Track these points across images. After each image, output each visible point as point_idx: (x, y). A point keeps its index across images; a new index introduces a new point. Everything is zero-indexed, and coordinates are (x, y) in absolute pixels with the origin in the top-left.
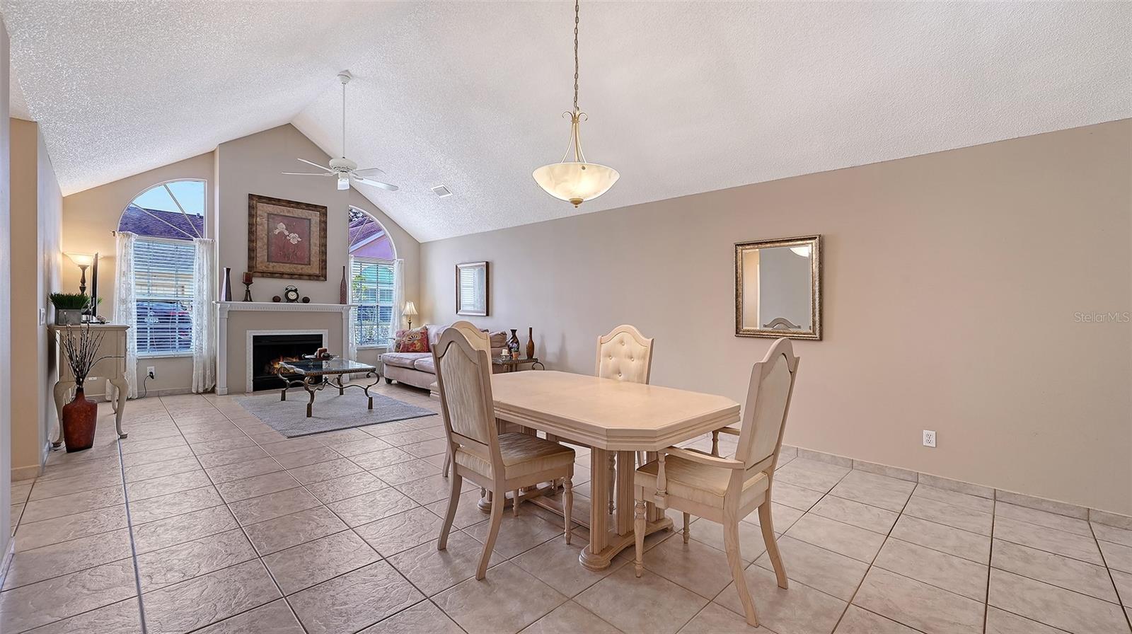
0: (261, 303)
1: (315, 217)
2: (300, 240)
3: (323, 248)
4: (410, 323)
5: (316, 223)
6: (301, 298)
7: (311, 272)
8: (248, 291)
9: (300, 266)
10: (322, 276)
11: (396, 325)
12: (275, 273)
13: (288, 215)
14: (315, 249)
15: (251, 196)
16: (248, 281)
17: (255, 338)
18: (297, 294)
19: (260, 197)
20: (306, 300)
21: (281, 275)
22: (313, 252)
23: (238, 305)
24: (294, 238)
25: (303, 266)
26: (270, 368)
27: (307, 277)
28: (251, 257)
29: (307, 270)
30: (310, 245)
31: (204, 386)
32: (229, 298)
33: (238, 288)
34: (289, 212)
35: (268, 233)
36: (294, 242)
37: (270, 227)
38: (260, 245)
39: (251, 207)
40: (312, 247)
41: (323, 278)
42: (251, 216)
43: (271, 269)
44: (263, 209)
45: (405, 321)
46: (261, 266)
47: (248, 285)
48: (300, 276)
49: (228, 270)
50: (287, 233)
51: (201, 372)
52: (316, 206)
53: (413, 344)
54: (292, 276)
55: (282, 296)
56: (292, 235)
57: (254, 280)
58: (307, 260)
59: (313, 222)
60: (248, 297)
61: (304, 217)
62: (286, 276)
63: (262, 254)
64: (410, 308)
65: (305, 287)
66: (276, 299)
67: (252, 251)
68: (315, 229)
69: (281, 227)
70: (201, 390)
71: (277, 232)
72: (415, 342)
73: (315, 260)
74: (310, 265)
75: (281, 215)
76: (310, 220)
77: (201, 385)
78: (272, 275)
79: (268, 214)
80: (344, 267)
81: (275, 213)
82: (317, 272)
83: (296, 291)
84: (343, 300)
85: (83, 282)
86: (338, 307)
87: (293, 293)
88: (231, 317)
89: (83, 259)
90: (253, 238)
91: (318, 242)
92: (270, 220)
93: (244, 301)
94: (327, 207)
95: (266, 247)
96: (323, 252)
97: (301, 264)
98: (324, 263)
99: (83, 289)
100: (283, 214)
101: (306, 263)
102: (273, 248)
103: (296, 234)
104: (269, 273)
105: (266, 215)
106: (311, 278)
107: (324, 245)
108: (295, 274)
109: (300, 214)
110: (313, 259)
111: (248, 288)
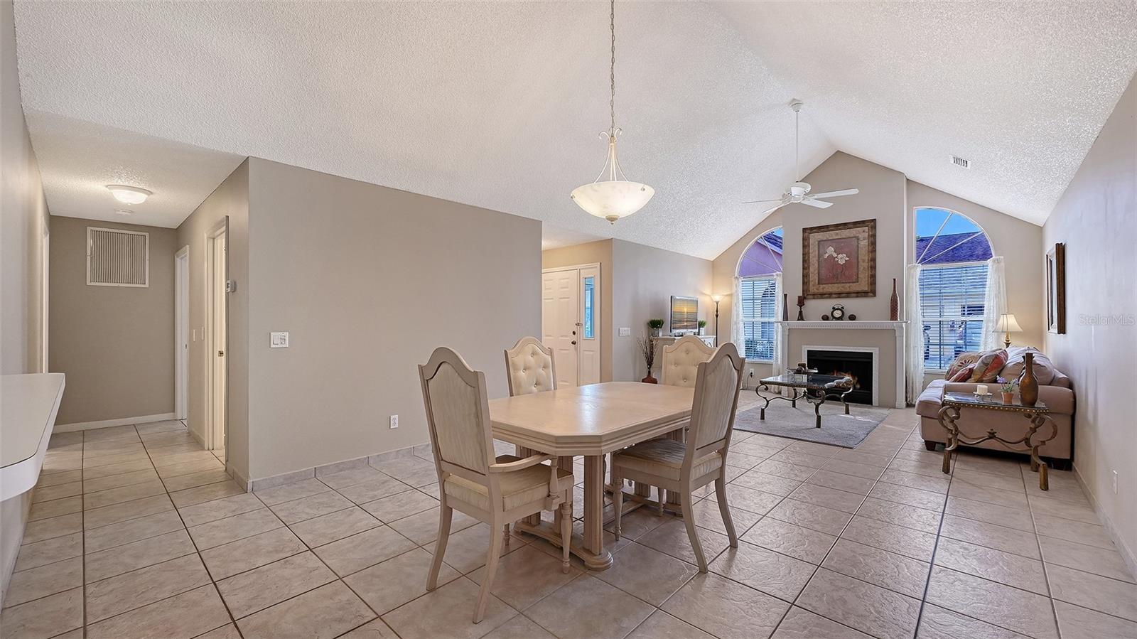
0: (813, 322)
1: (863, 233)
2: (847, 259)
3: (872, 263)
4: (1008, 344)
5: (865, 238)
6: (847, 314)
7: (859, 289)
8: (801, 312)
9: (848, 285)
10: (871, 292)
12: (825, 294)
13: (837, 237)
14: (864, 265)
15: (804, 230)
17: (809, 352)
18: (843, 312)
19: (812, 229)
20: (852, 318)
21: (830, 295)
22: (861, 268)
23: (794, 323)
24: (842, 259)
27: (855, 295)
28: (806, 283)
29: (855, 287)
30: (858, 262)
32: (786, 318)
33: (794, 309)
34: (837, 234)
35: (819, 258)
36: (842, 262)
37: (821, 252)
38: (813, 269)
39: (805, 239)
40: (861, 262)
41: (872, 294)
42: (805, 246)
43: (821, 291)
44: (815, 238)
46: (813, 289)
47: (801, 307)
48: (848, 295)
49: (785, 295)
50: (835, 255)
52: (863, 222)
54: (840, 295)
55: (830, 316)
56: (840, 256)
57: (806, 302)
58: (855, 277)
59: (861, 238)
60: (801, 317)
61: (852, 236)
62: (834, 296)
63: (814, 278)
65: (851, 305)
66: (825, 318)
67: (805, 276)
68: (864, 245)
69: (830, 250)
71: (826, 256)
73: (864, 277)
74: (858, 282)
75: (831, 240)
76: (858, 237)
78: (822, 296)
79: (819, 242)
80: (895, 280)
81: (825, 239)
82: (866, 289)
83: (842, 309)
84: (894, 316)
85: (717, 311)
86: (888, 323)
87: (839, 312)
88: (790, 334)
89: (717, 298)
90: (806, 266)
91: (866, 258)
92: (821, 246)
93: (798, 320)
94: (875, 220)
95: (817, 271)
96: (873, 267)
97: (850, 283)
98: (873, 278)
99: (717, 316)
100: (831, 238)
101: (854, 281)
102: (823, 272)
103: (845, 255)
104: (820, 294)
105: (817, 242)
106: (859, 295)
107: (873, 260)
108: (842, 293)
109: (848, 234)
110: (861, 276)
111: (801, 309)
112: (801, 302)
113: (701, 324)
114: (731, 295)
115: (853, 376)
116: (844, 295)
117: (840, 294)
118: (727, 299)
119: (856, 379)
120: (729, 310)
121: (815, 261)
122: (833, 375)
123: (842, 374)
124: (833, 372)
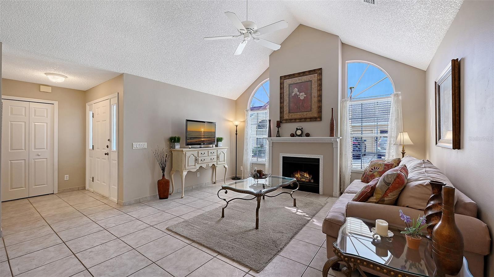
0: (286, 138)
1: (314, 77)
2: (305, 96)
3: (319, 98)
4: (403, 154)
5: (315, 81)
6: (304, 134)
7: (311, 116)
8: (278, 131)
9: (305, 113)
10: (318, 118)
13: (299, 82)
14: (315, 100)
15: (281, 78)
17: (283, 158)
19: (285, 76)
20: (308, 135)
21: (296, 120)
22: (313, 102)
23: (275, 139)
24: (302, 96)
25: (307, 112)
27: (309, 120)
28: (282, 112)
29: (309, 115)
30: (311, 98)
32: (270, 135)
33: (274, 129)
34: (299, 79)
35: (289, 96)
36: (302, 98)
37: (290, 92)
38: (286, 103)
39: (282, 84)
40: (313, 99)
41: (319, 119)
42: (282, 88)
43: (290, 117)
44: (287, 82)
46: (286, 117)
47: (278, 128)
48: (305, 120)
49: (270, 121)
50: (298, 93)
52: (314, 70)
54: (301, 120)
55: (294, 134)
56: (301, 94)
57: (281, 125)
58: (310, 108)
59: (313, 82)
61: (308, 80)
62: (298, 121)
63: (286, 109)
65: (307, 126)
66: (292, 135)
67: (282, 108)
68: (315, 86)
69: (296, 91)
71: (293, 94)
73: (315, 107)
74: (311, 111)
76: (311, 81)
78: (291, 121)
79: (289, 85)
80: (332, 109)
81: (293, 83)
82: (316, 115)
83: (301, 130)
84: (332, 134)
85: (236, 131)
86: (328, 138)
88: (273, 145)
89: (237, 123)
90: (282, 101)
91: (316, 95)
92: (290, 88)
93: (277, 136)
94: (322, 68)
95: (288, 104)
96: (320, 101)
97: (306, 112)
98: (320, 108)
99: (236, 134)
100: (296, 82)
101: (309, 110)
102: (291, 105)
103: (304, 93)
104: (289, 120)
105: (288, 85)
106: (312, 120)
107: (320, 96)
108: (302, 119)
109: (305, 79)
110: (313, 107)
111: (278, 129)
112: (279, 124)
113: (220, 140)
114: (244, 121)
115: (309, 174)
116: (303, 120)
117: (301, 119)
118: (242, 124)
119: (311, 176)
120: (243, 131)
121: (287, 98)
122: (298, 173)
123: (303, 173)
124: (298, 172)
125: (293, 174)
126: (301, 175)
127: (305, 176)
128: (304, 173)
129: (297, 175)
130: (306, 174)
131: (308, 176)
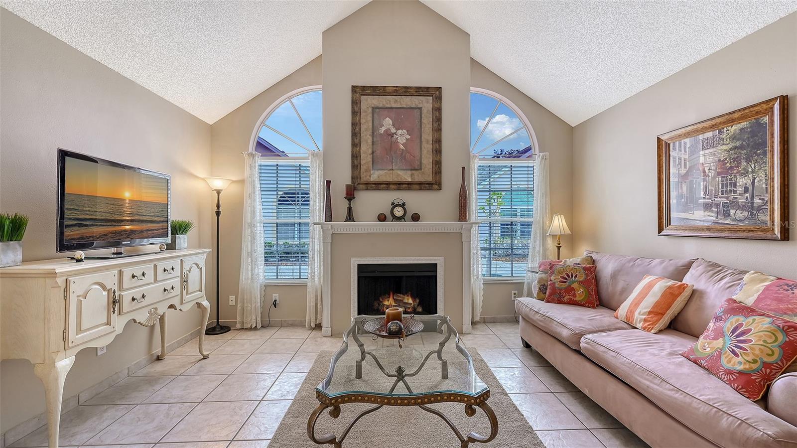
0: (366, 223)
1: (426, 103)
2: (408, 137)
3: (437, 146)
4: (559, 248)
5: (428, 111)
6: (410, 215)
7: (422, 179)
8: (350, 209)
9: (409, 172)
10: (434, 184)
11: (537, 248)
12: (381, 184)
13: (396, 106)
14: (428, 147)
15: (354, 88)
16: (350, 195)
17: (360, 267)
18: (404, 209)
19: (364, 88)
20: (416, 218)
21: (385, 186)
22: (424, 152)
23: (340, 225)
24: (402, 137)
25: (413, 172)
26: (379, 305)
27: (417, 187)
28: (356, 166)
29: (418, 177)
30: (421, 143)
31: (316, 319)
32: (329, 217)
33: (339, 205)
34: (396, 101)
35: (373, 133)
36: (402, 141)
37: (375, 124)
38: (365, 147)
39: (355, 103)
40: (424, 145)
41: (436, 187)
42: (355, 113)
44: (368, 102)
45: (551, 244)
46: (364, 177)
47: (350, 202)
48: (408, 186)
49: (329, 183)
50: (393, 130)
51: (313, 304)
52: (427, 88)
53: (570, 290)
54: (400, 186)
55: (388, 214)
56: (400, 132)
57: (357, 194)
58: (418, 163)
59: (424, 111)
60: (350, 217)
61: (413, 106)
62: (392, 186)
63: (366, 160)
64: (559, 223)
65: (415, 200)
66: (382, 218)
67: (355, 157)
68: (428, 121)
69: (388, 123)
70: (313, 325)
71: (382, 130)
72: (575, 285)
73: (427, 161)
74: (421, 169)
75: (388, 108)
76: (420, 109)
77: (313, 319)
78: (378, 186)
79: (373, 108)
80: (463, 168)
81: (381, 106)
82: (430, 178)
83: (403, 205)
84: (462, 215)
85: (218, 206)
86: (454, 225)
87: (400, 209)
88: (334, 241)
89: (218, 184)
90: (357, 141)
91: (430, 138)
92: (376, 116)
93: (347, 220)
94: (441, 87)
95: (370, 150)
96: (437, 151)
97: (411, 170)
98: (438, 165)
99: (218, 213)
100: (388, 106)
101: (416, 167)
102: (378, 151)
103: (405, 131)
104: (375, 184)
105: (370, 110)
106: (423, 186)
107: (438, 141)
108: (403, 184)
109: (409, 103)
110: (424, 161)
111: (350, 205)
113: (180, 228)
114: (242, 182)
115: (414, 298)
116: (404, 186)
117: (399, 184)
118: (234, 189)
119: (418, 301)
120: (239, 206)
121: (368, 136)
122: (389, 297)
123: (400, 297)
124: (389, 295)
125: (379, 300)
126: (395, 300)
127: (406, 301)
128: (402, 295)
129: (388, 300)
130: (406, 297)
131: (410, 301)
